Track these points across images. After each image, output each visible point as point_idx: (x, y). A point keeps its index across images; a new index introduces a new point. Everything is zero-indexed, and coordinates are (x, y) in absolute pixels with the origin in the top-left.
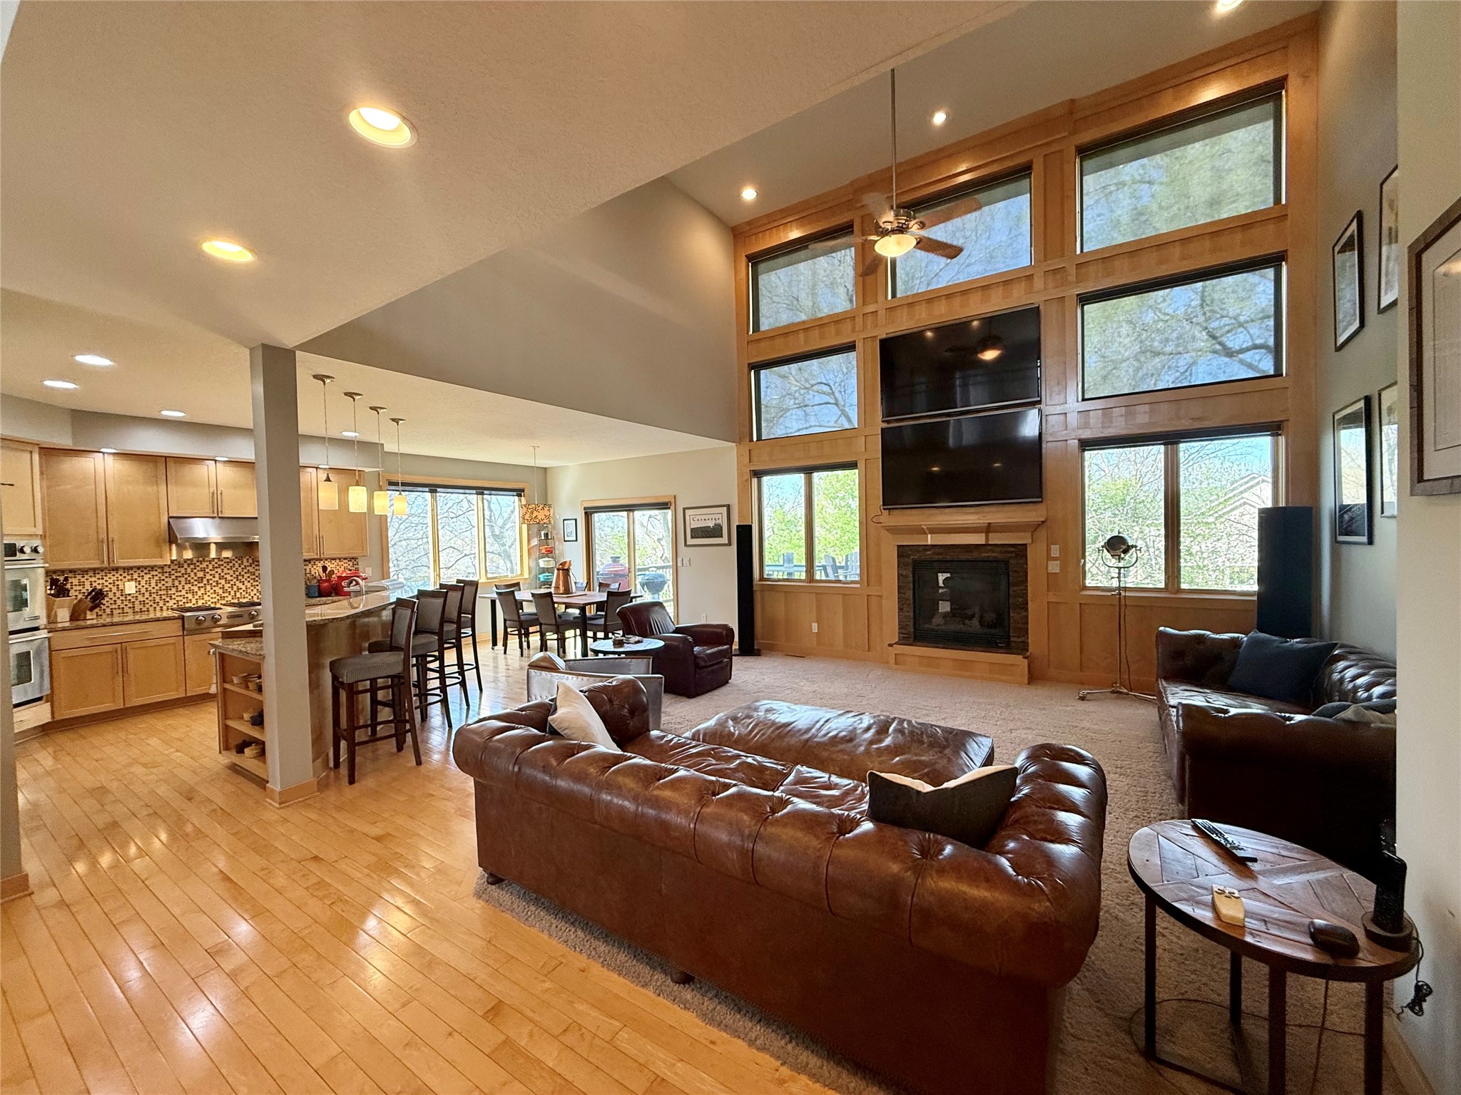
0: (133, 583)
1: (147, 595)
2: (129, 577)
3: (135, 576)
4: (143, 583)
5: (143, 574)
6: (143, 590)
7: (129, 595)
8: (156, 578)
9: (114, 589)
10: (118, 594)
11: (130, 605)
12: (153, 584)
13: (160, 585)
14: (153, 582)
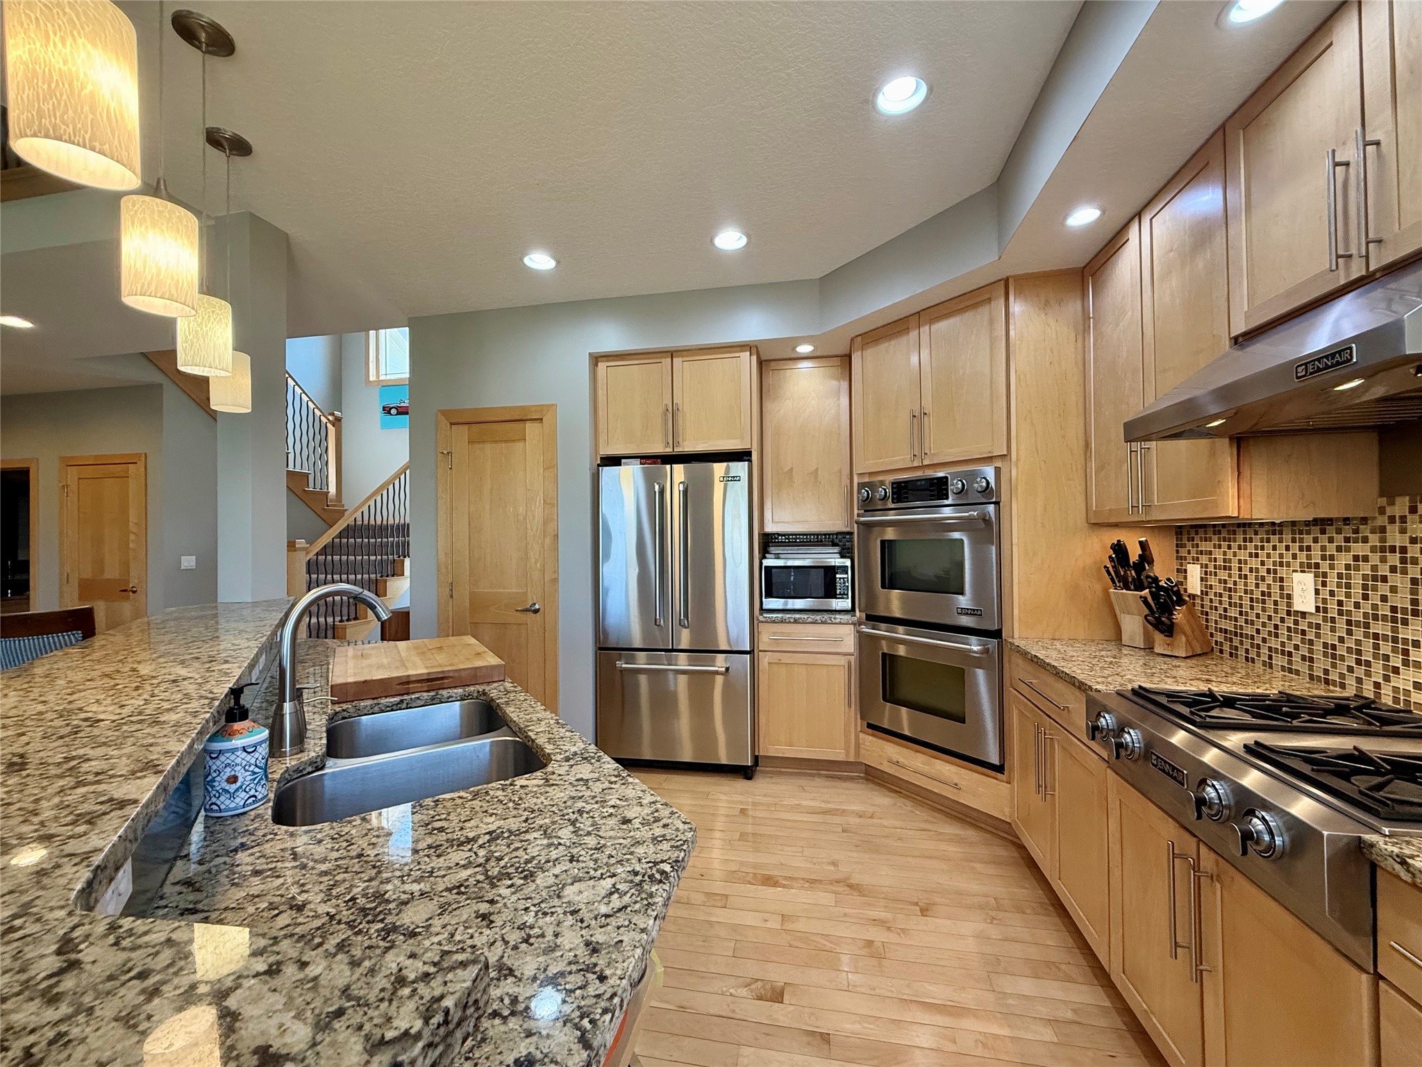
0: (1309, 578)
1: (1341, 624)
2: (1302, 558)
3: (1316, 554)
4: (1332, 580)
5: (1331, 549)
6: (1333, 606)
7: (1304, 614)
8: (1366, 569)
9: (1275, 590)
10: (1283, 607)
11: (1304, 651)
12: (1357, 591)
13: (1375, 598)
14: (1357, 581)
